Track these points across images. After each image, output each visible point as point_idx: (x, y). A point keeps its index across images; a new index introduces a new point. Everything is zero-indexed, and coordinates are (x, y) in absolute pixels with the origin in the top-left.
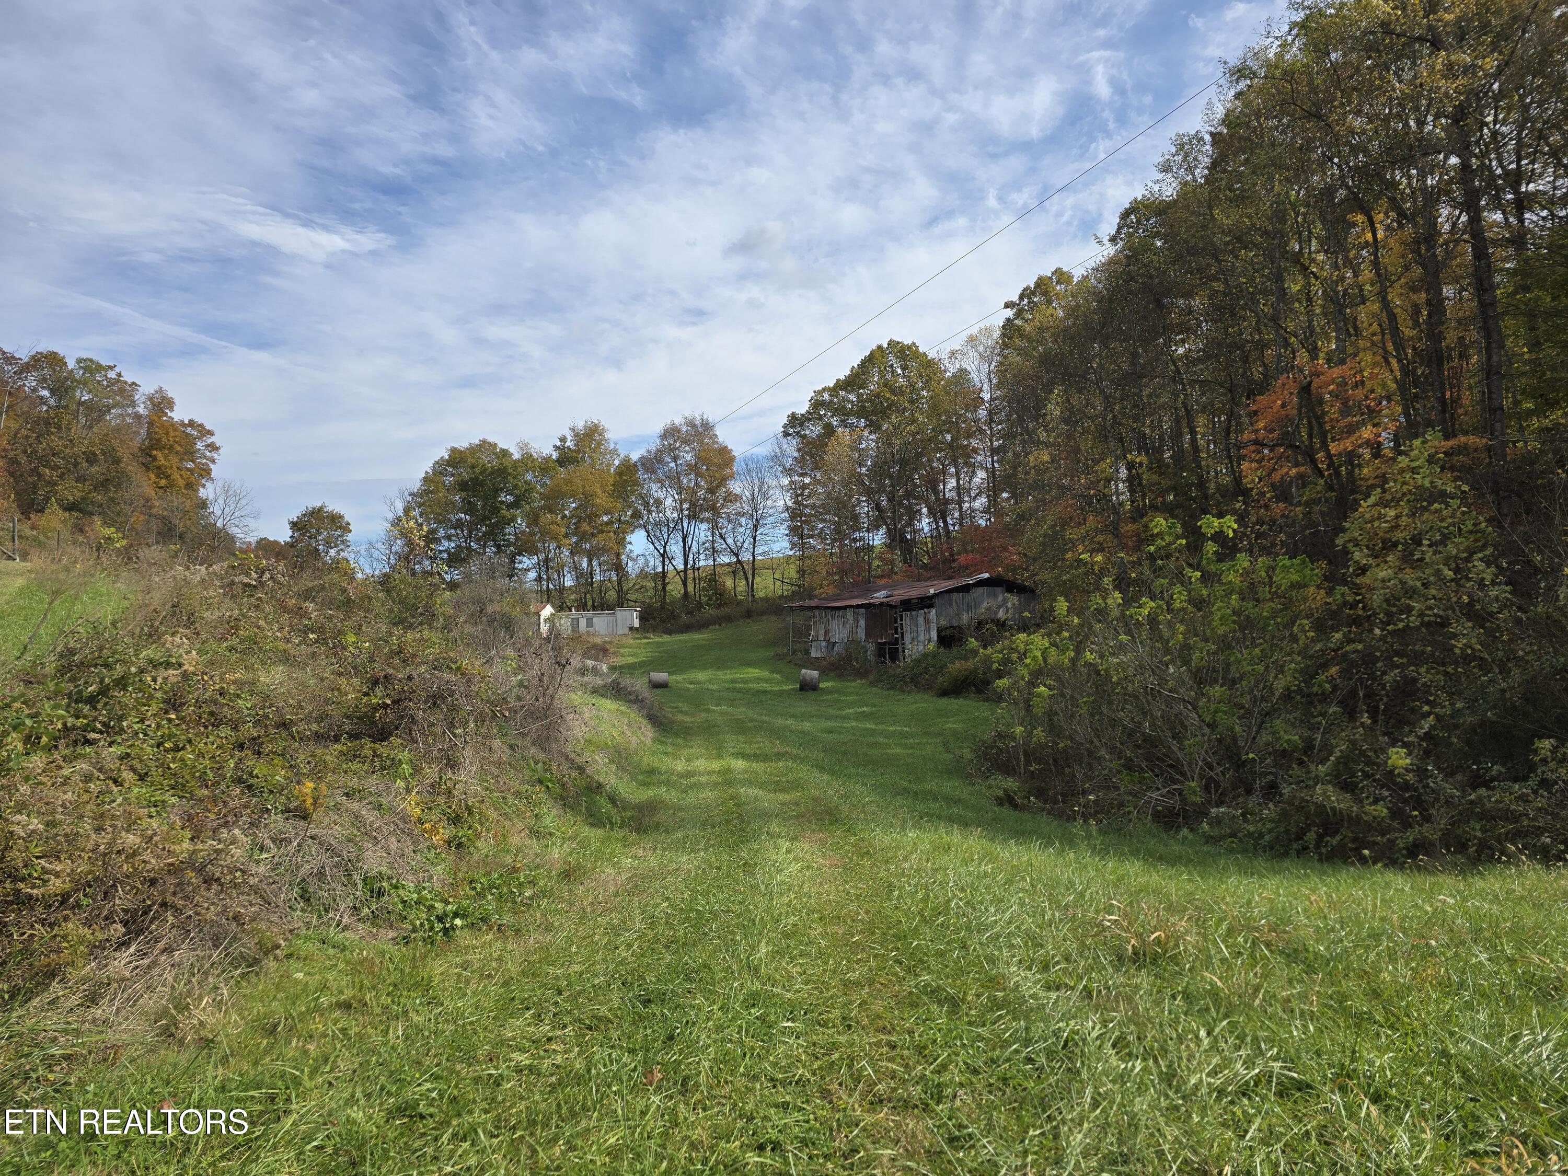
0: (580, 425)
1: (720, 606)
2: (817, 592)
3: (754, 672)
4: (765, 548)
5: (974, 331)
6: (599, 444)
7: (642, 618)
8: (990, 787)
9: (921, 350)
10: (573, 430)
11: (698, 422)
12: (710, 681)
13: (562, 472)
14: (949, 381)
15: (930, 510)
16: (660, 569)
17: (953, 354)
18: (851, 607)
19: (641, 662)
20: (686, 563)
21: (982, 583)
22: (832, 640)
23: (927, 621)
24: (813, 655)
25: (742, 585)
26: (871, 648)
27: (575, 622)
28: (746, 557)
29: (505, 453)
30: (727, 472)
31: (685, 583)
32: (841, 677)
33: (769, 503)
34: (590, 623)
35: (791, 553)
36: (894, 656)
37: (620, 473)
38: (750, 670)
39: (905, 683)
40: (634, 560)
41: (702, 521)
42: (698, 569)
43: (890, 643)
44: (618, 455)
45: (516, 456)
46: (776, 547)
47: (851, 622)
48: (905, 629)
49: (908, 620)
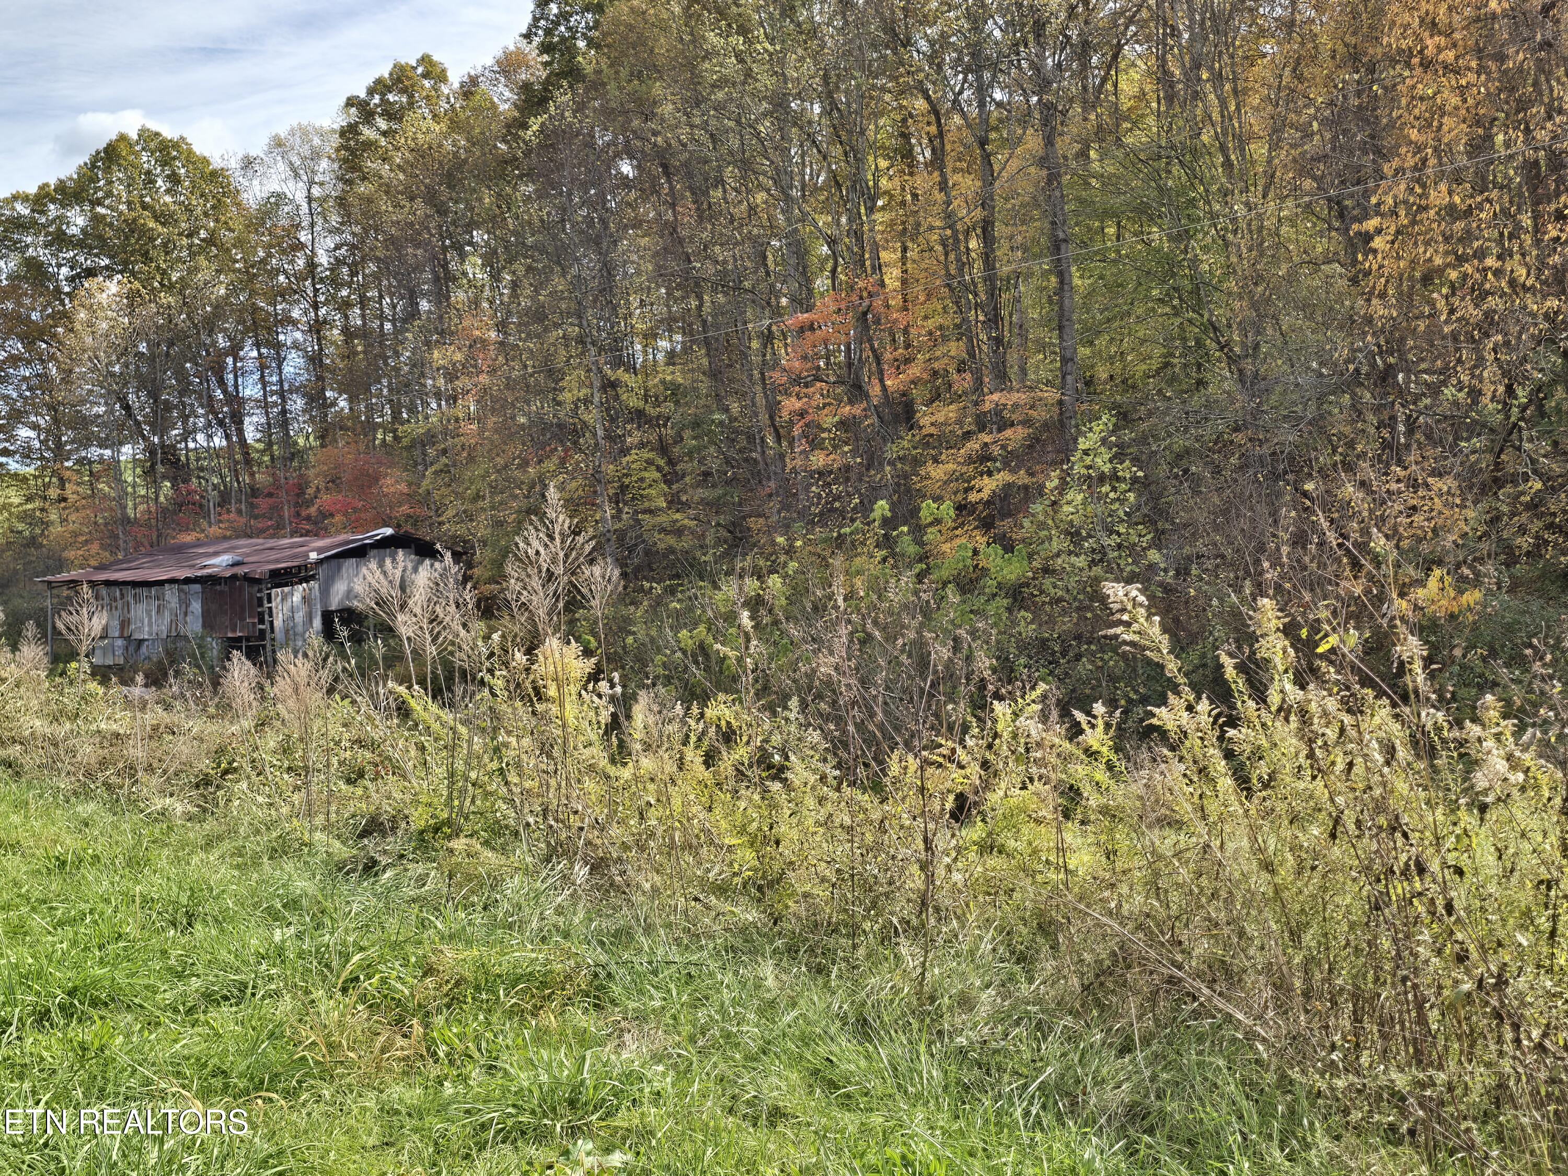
9: (197, 151)
18: (172, 581)
21: (384, 542)
22: (137, 636)
23: (307, 601)
26: (216, 646)
47: (174, 605)
48: (274, 615)
49: (279, 601)
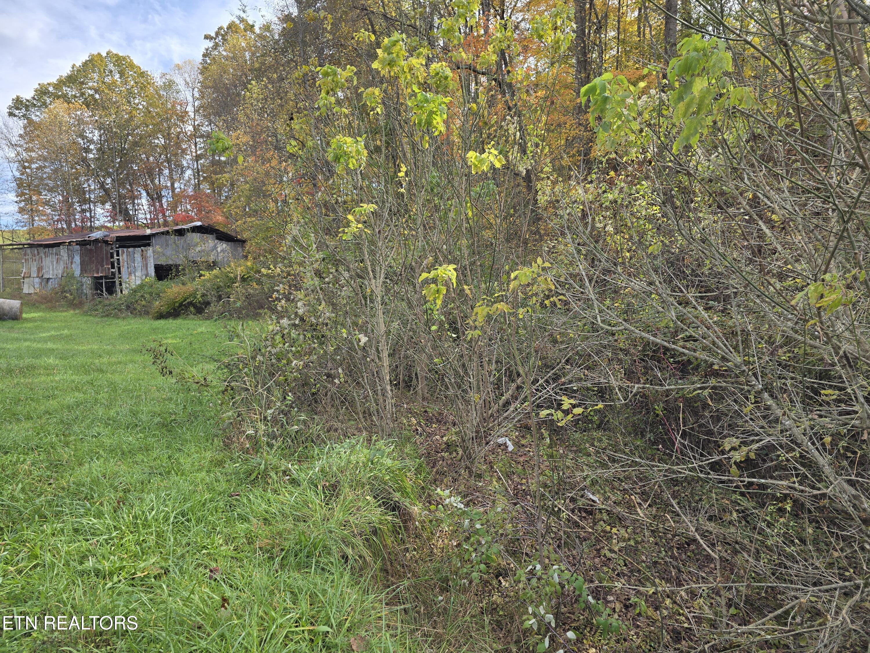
18: (64, 244)
21: (195, 229)
23: (144, 257)
24: (26, 291)
26: (88, 282)
32: (52, 308)
36: (111, 289)
39: (120, 310)
43: (106, 277)
47: (65, 258)
48: (121, 264)
49: (125, 256)
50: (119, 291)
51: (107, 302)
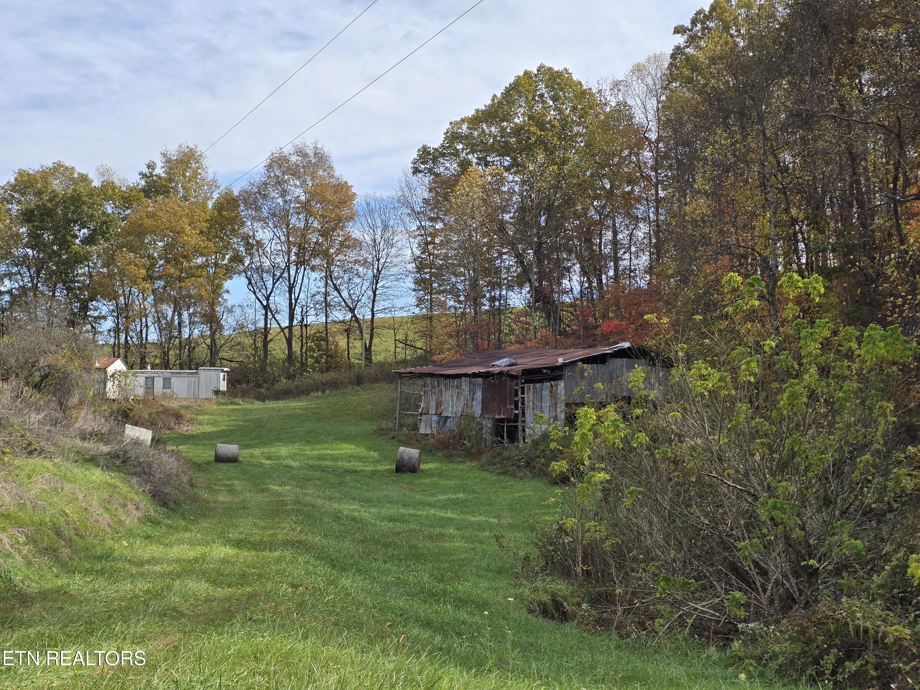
0: (173, 151)
1: (328, 369)
2: (435, 358)
3: (348, 448)
4: (387, 304)
5: (642, 60)
6: (195, 173)
7: (232, 381)
8: (535, 590)
9: (575, 78)
10: (164, 155)
11: (310, 152)
12: (292, 457)
13: (150, 205)
14: (607, 115)
15: (582, 268)
16: (261, 324)
17: (616, 85)
18: (466, 375)
19: (220, 431)
20: (291, 317)
21: (622, 354)
22: (445, 414)
23: (553, 395)
24: (422, 431)
25: (357, 347)
26: (488, 424)
27: (150, 381)
28: (363, 313)
29: (84, 178)
30: (345, 212)
31: (289, 342)
32: (449, 458)
33: (393, 251)
34: (167, 383)
35: (417, 311)
36: (513, 436)
37: (219, 207)
38: (344, 445)
39: (518, 467)
40: (230, 311)
41: (313, 269)
42: (306, 326)
43: (509, 420)
44: (218, 187)
45: (96, 183)
46: (399, 303)
47: (466, 393)
48: (526, 404)
49: (531, 393)
50: (521, 438)
51: (506, 453)
